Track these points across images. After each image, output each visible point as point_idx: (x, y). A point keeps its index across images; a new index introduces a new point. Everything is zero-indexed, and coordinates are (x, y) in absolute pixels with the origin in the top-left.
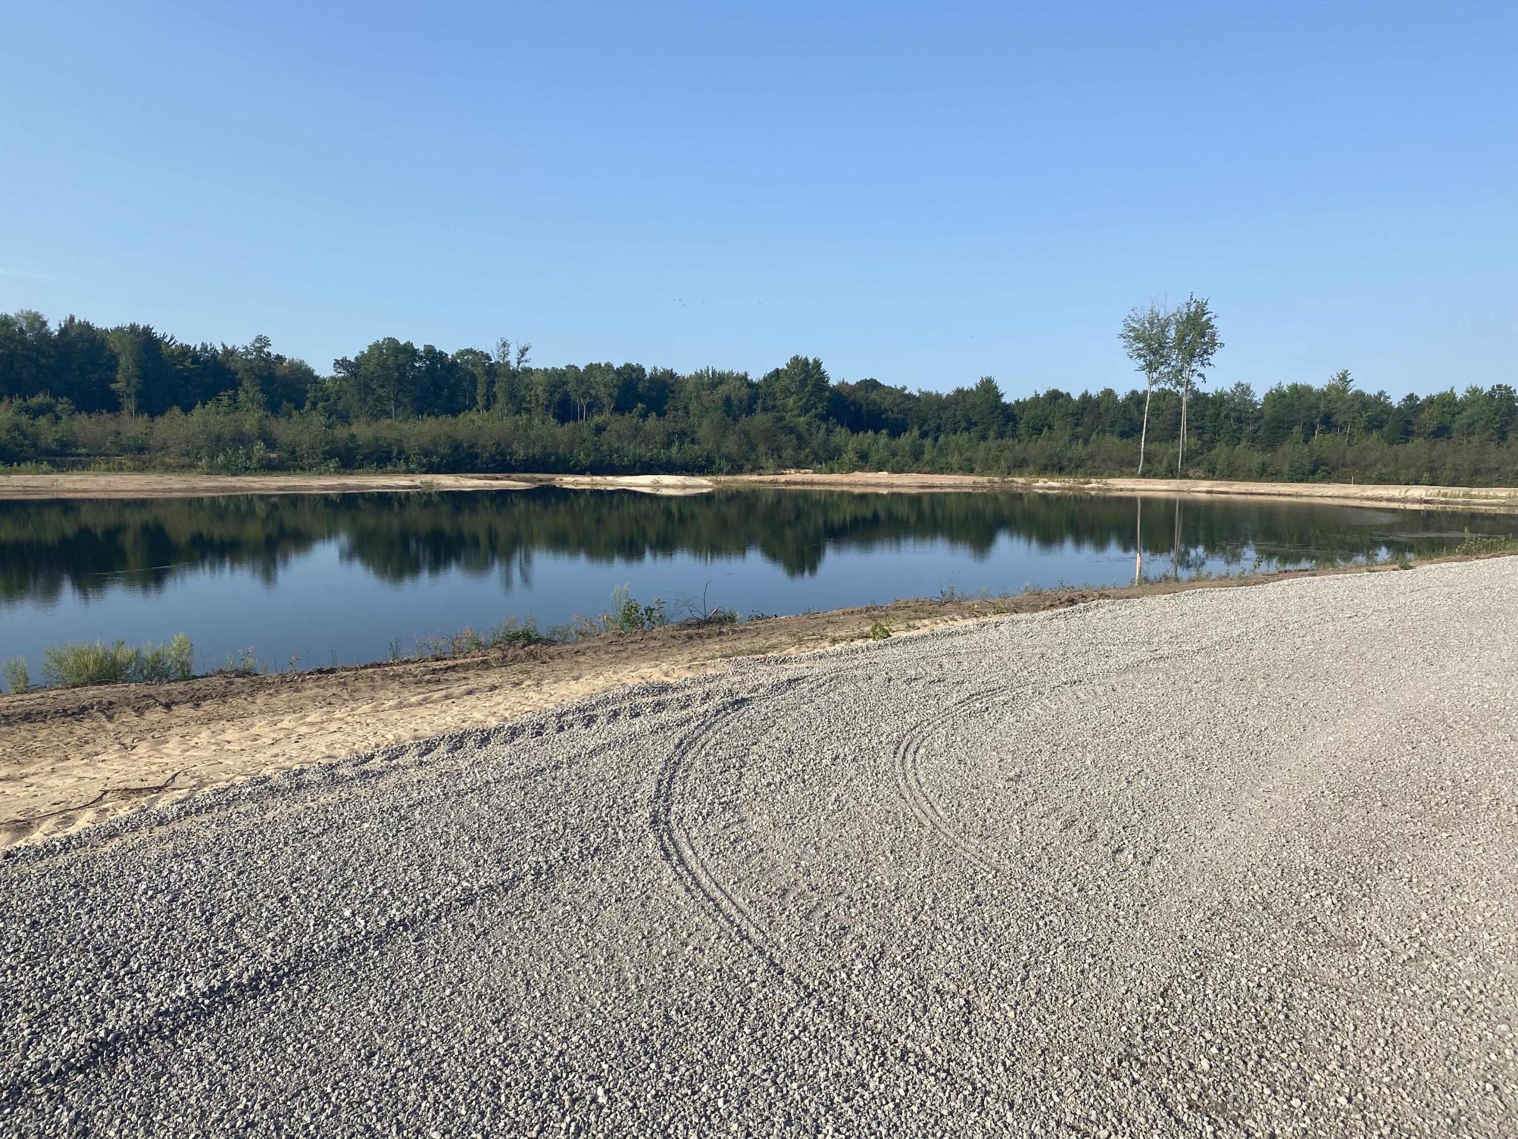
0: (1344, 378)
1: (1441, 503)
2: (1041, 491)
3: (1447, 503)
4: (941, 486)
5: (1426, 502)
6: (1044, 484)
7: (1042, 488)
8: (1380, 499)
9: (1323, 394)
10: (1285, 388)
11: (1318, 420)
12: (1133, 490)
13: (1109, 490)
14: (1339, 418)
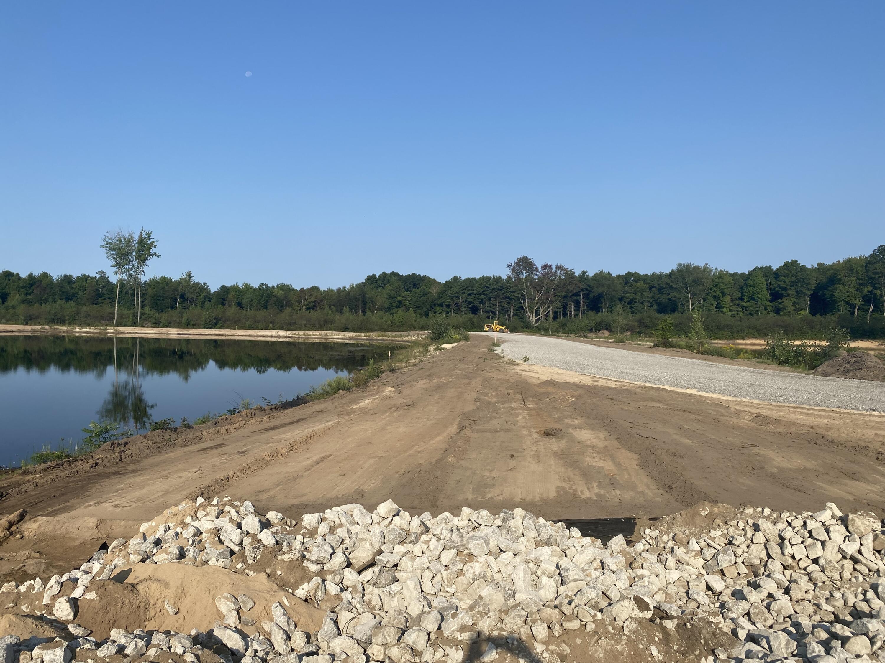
0: (189, 274)
1: (296, 337)
2: (77, 334)
3: (299, 338)
4: (12, 332)
5: (289, 337)
6: (78, 331)
7: (78, 332)
8: (267, 336)
9: (179, 283)
10: (158, 278)
11: (178, 297)
12: (137, 333)
13: (119, 333)
14: (189, 296)
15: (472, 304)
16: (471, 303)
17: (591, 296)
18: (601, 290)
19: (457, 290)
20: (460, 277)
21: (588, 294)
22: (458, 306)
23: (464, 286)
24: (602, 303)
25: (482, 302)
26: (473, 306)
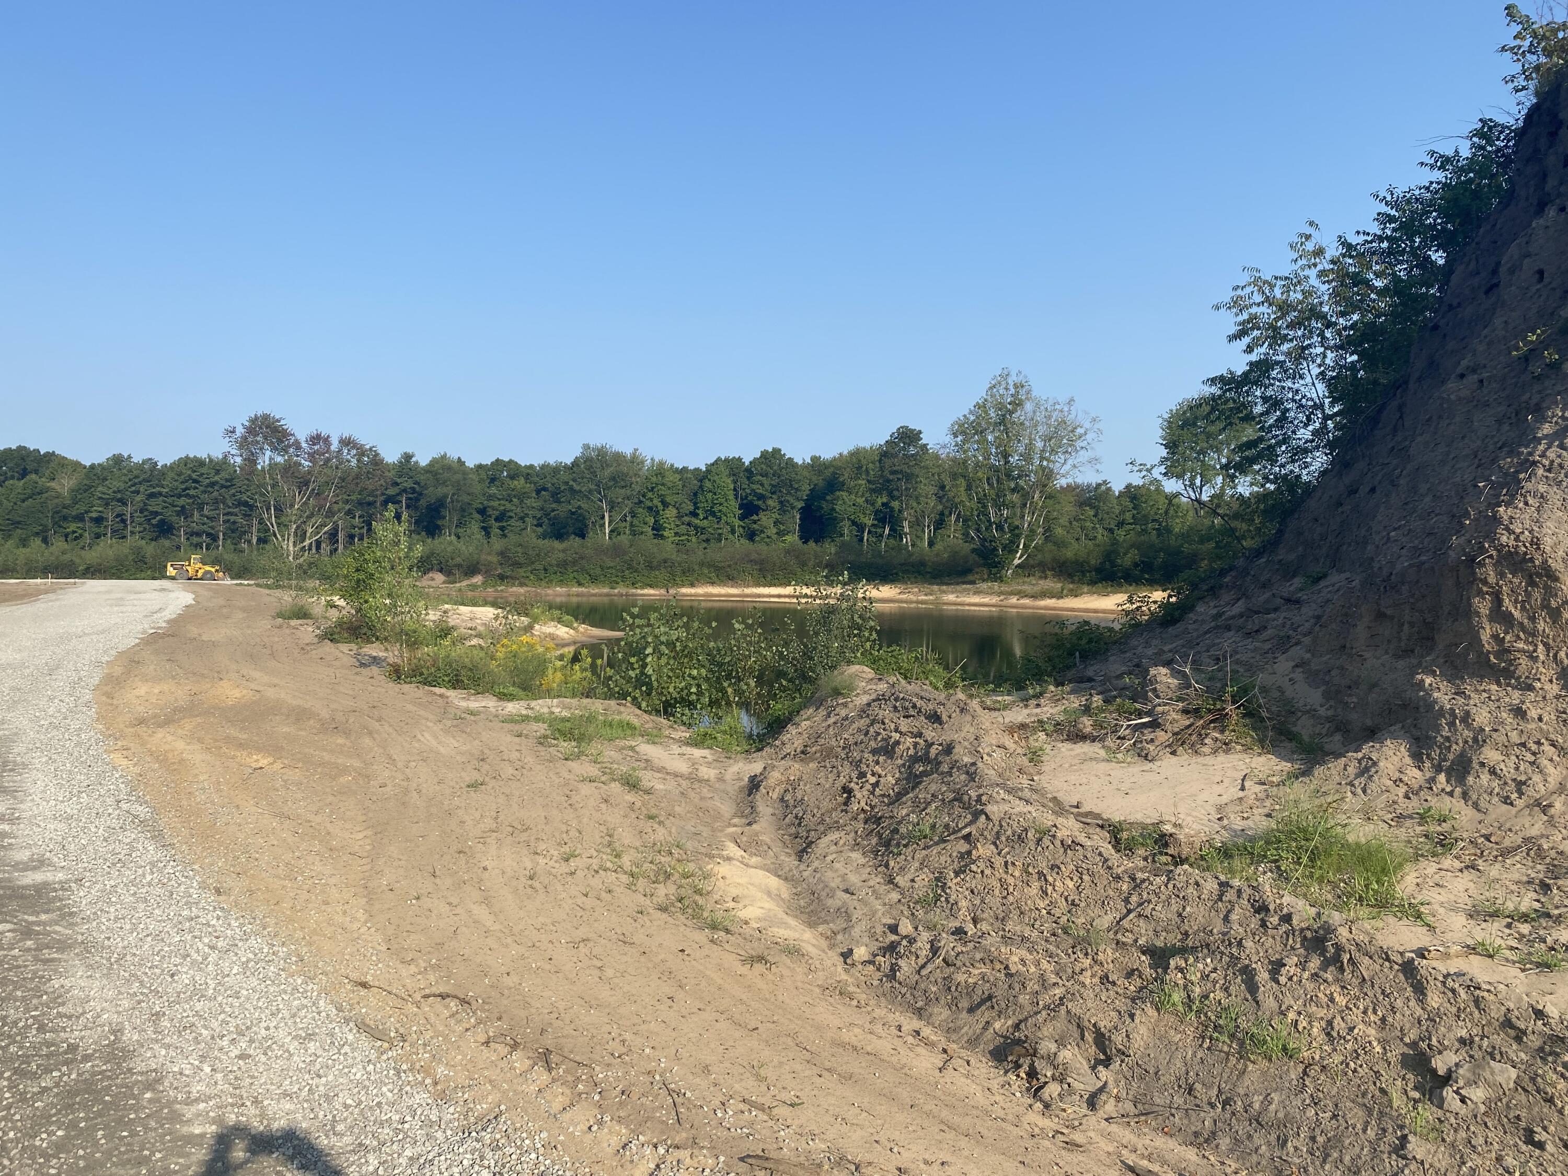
15: (158, 518)
16: (156, 514)
17: (423, 502)
18: (441, 491)
19: (122, 486)
20: (129, 457)
21: (417, 500)
22: (123, 521)
23: (136, 477)
24: (444, 517)
25: (183, 511)
26: (162, 522)
